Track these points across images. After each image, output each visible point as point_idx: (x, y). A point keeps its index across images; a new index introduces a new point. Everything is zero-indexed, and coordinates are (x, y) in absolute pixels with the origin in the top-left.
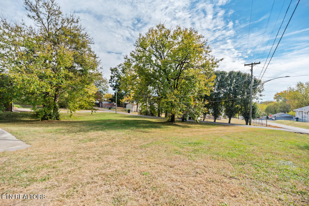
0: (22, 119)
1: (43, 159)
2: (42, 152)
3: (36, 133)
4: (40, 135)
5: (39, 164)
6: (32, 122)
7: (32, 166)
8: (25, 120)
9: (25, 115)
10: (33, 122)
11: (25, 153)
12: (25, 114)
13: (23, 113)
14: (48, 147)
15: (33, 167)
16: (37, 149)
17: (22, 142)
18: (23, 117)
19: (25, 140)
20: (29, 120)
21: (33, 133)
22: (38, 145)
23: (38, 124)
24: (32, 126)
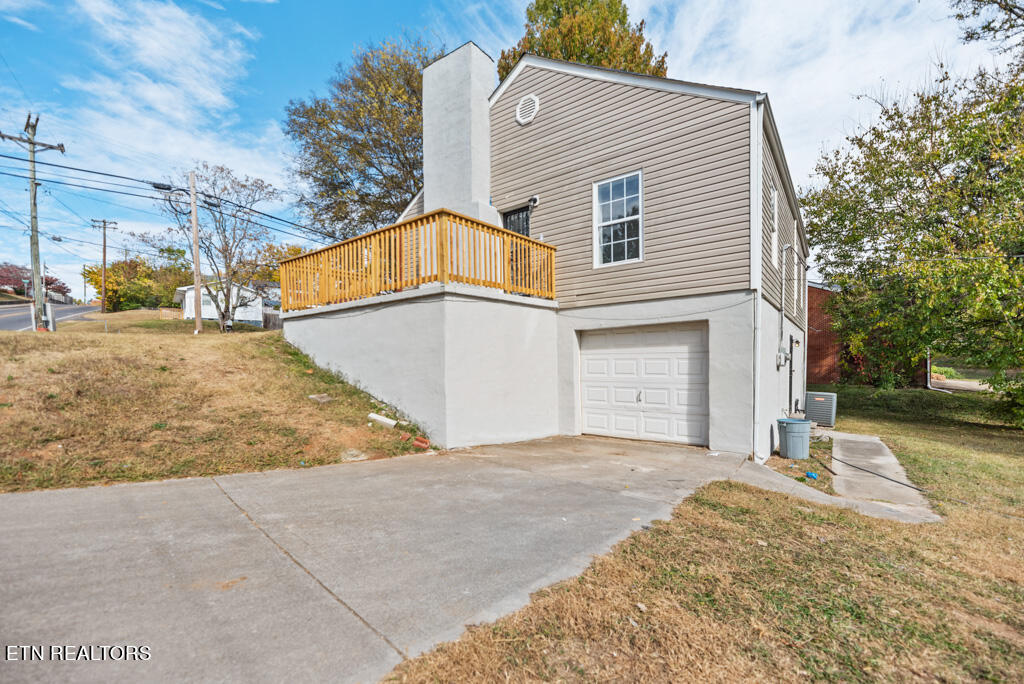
0: (957, 417)
1: (954, 598)
2: (973, 563)
3: (984, 476)
4: (998, 490)
5: (924, 613)
6: (987, 432)
7: (893, 605)
8: (966, 420)
9: (968, 402)
10: (994, 434)
11: (906, 540)
12: (967, 400)
13: (964, 395)
14: (1012, 552)
15: (894, 612)
16: (960, 542)
17: (921, 498)
18: (960, 408)
19: (931, 492)
20: (982, 422)
21: (971, 473)
22: (972, 525)
23: (1010, 442)
24: (984, 446)
